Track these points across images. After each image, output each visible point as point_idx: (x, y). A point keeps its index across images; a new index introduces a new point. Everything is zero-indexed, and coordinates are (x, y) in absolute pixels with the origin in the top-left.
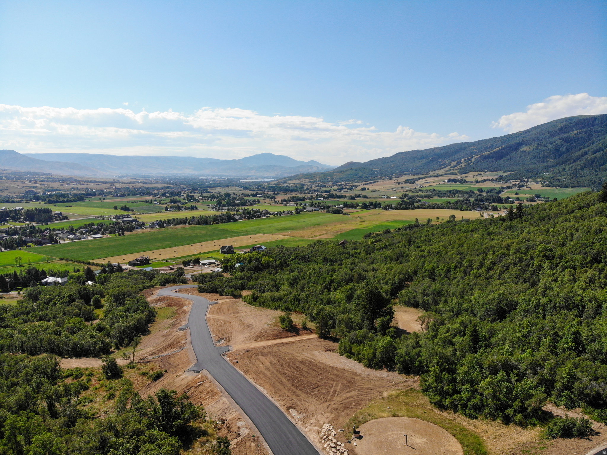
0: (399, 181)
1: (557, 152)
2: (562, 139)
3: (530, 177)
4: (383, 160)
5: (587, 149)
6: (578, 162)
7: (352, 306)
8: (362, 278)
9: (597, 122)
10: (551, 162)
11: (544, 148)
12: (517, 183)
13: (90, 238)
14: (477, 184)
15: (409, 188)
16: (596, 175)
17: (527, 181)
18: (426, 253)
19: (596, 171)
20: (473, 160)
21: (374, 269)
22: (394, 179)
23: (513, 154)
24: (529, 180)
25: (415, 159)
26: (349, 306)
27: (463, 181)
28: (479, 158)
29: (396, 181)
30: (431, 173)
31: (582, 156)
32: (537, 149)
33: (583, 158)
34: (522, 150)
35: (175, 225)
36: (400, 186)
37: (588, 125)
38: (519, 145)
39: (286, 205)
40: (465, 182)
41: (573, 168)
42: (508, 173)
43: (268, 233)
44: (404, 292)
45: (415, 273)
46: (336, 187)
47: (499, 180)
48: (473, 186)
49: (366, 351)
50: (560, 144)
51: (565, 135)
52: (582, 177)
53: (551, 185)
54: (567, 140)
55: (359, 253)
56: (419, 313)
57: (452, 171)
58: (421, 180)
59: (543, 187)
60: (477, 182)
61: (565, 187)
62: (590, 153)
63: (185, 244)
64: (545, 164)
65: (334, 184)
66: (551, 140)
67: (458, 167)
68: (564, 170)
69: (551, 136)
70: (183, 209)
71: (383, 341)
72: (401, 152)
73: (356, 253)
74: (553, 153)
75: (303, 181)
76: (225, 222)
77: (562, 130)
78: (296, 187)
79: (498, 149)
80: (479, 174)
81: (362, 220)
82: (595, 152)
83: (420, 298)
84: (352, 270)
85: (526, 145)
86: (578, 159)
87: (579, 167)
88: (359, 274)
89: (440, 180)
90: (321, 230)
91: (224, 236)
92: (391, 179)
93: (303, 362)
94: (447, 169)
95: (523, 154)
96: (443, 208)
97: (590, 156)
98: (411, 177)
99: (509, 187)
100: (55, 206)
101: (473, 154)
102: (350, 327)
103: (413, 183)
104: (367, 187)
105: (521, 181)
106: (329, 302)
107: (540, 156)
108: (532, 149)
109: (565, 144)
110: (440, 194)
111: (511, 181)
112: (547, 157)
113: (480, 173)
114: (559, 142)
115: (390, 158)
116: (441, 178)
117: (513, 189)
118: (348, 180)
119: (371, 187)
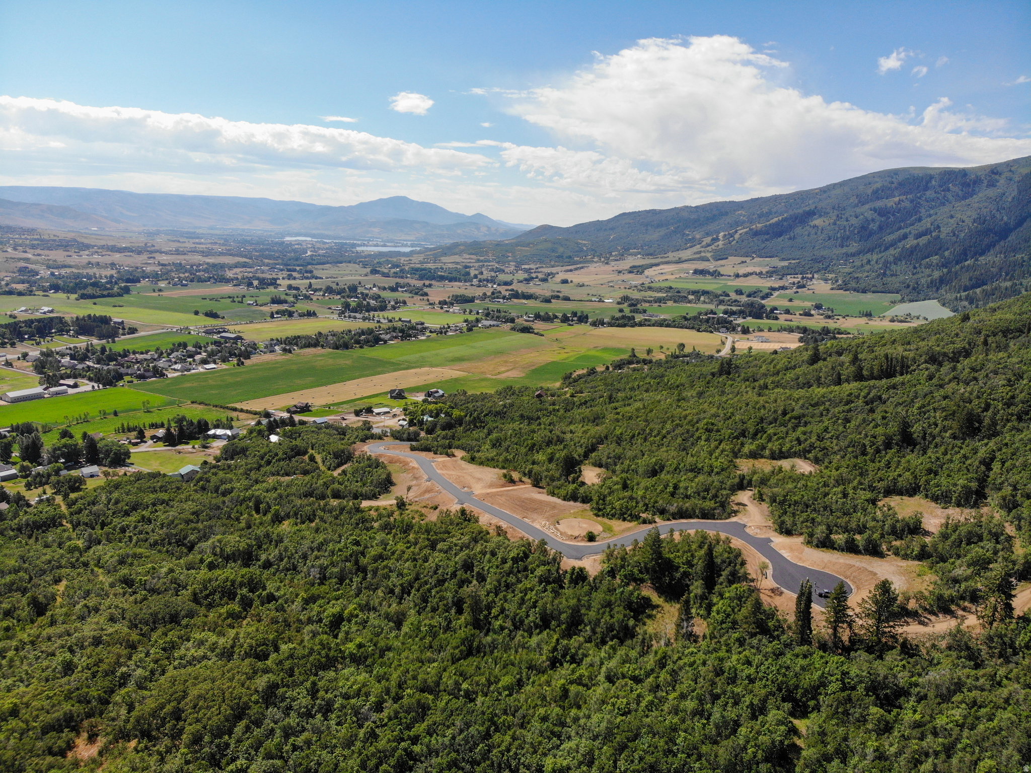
0: (620, 268)
1: (864, 232)
2: (875, 210)
3: (817, 272)
4: (598, 226)
5: (907, 230)
6: (892, 251)
7: (552, 466)
8: (560, 440)
9: (933, 183)
10: (854, 247)
11: (845, 223)
12: (796, 280)
13: (202, 370)
14: (738, 280)
15: (634, 283)
16: (913, 274)
17: (811, 279)
18: (620, 417)
19: (915, 268)
20: (737, 236)
21: (571, 432)
22: (613, 263)
23: (798, 230)
24: (816, 276)
25: (649, 228)
26: (550, 466)
27: (716, 274)
28: (746, 233)
29: (615, 268)
30: (672, 256)
31: (900, 241)
32: (835, 224)
33: (900, 245)
34: (812, 224)
35: (301, 348)
36: (621, 277)
37: (919, 186)
38: (811, 214)
39: (447, 311)
40: (720, 275)
41: (883, 260)
42: (786, 263)
43: (436, 366)
44: (593, 455)
45: (606, 437)
46: (521, 275)
47: (770, 274)
48: (730, 283)
49: (563, 492)
50: (870, 218)
51: (879, 204)
52: (892, 275)
53: (845, 287)
54: (882, 212)
55: (558, 410)
56: (598, 470)
57: (703, 254)
58: (654, 268)
59: (832, 289)
60: (737, 276)
61: (864, 291)
62: (911, 237)
63: (335, 382)
64: (844, 250)
65: (518, 268)
66: (858, 210)
67: (713, 247)
68: (869, 262)
69: (860, 202)
70: (296, 315)
71: (572, 487)
72: (627, 211)
73: (554, 410)
74: (858, 232)
75: (465, 259)
76: (371, 346)
77: (877, 195)
78: (456, 270)
79: (776, 219)
80: (743, 262)
81: (561, 345)
82: (919, 236)
83: (604, 460)
84: (551, 432)
85: (820, 216)
86: (892, 245)
87: (891, 259)
88: (558, 437)
89: (681, 271)
90: (506, 362)
91: (379, 369)
92: (607, 263)
93: (527, 499)
94: (695, 249)
95: (813, 232)
96: (674, 327)
97: (911, 242)
98: (639, 261)
99: (783, 288)
100: (95, 304)
101: (738, 226)
102: (552, 479)
103: (641, 274)
104: (569, 276)
105: (803, 278)
106: (534, 463)
107: (839, 235)
108: (827, 223)
109: (878, 218)
110: (678, 296)
111: (789, 277)
112: (848, 238)
113: (744, 259)
114: (869, 215)
115: (609, 221)
116: (685, 266)
117: (787, 292)
118: (541, 262)
119: (576, 277)
